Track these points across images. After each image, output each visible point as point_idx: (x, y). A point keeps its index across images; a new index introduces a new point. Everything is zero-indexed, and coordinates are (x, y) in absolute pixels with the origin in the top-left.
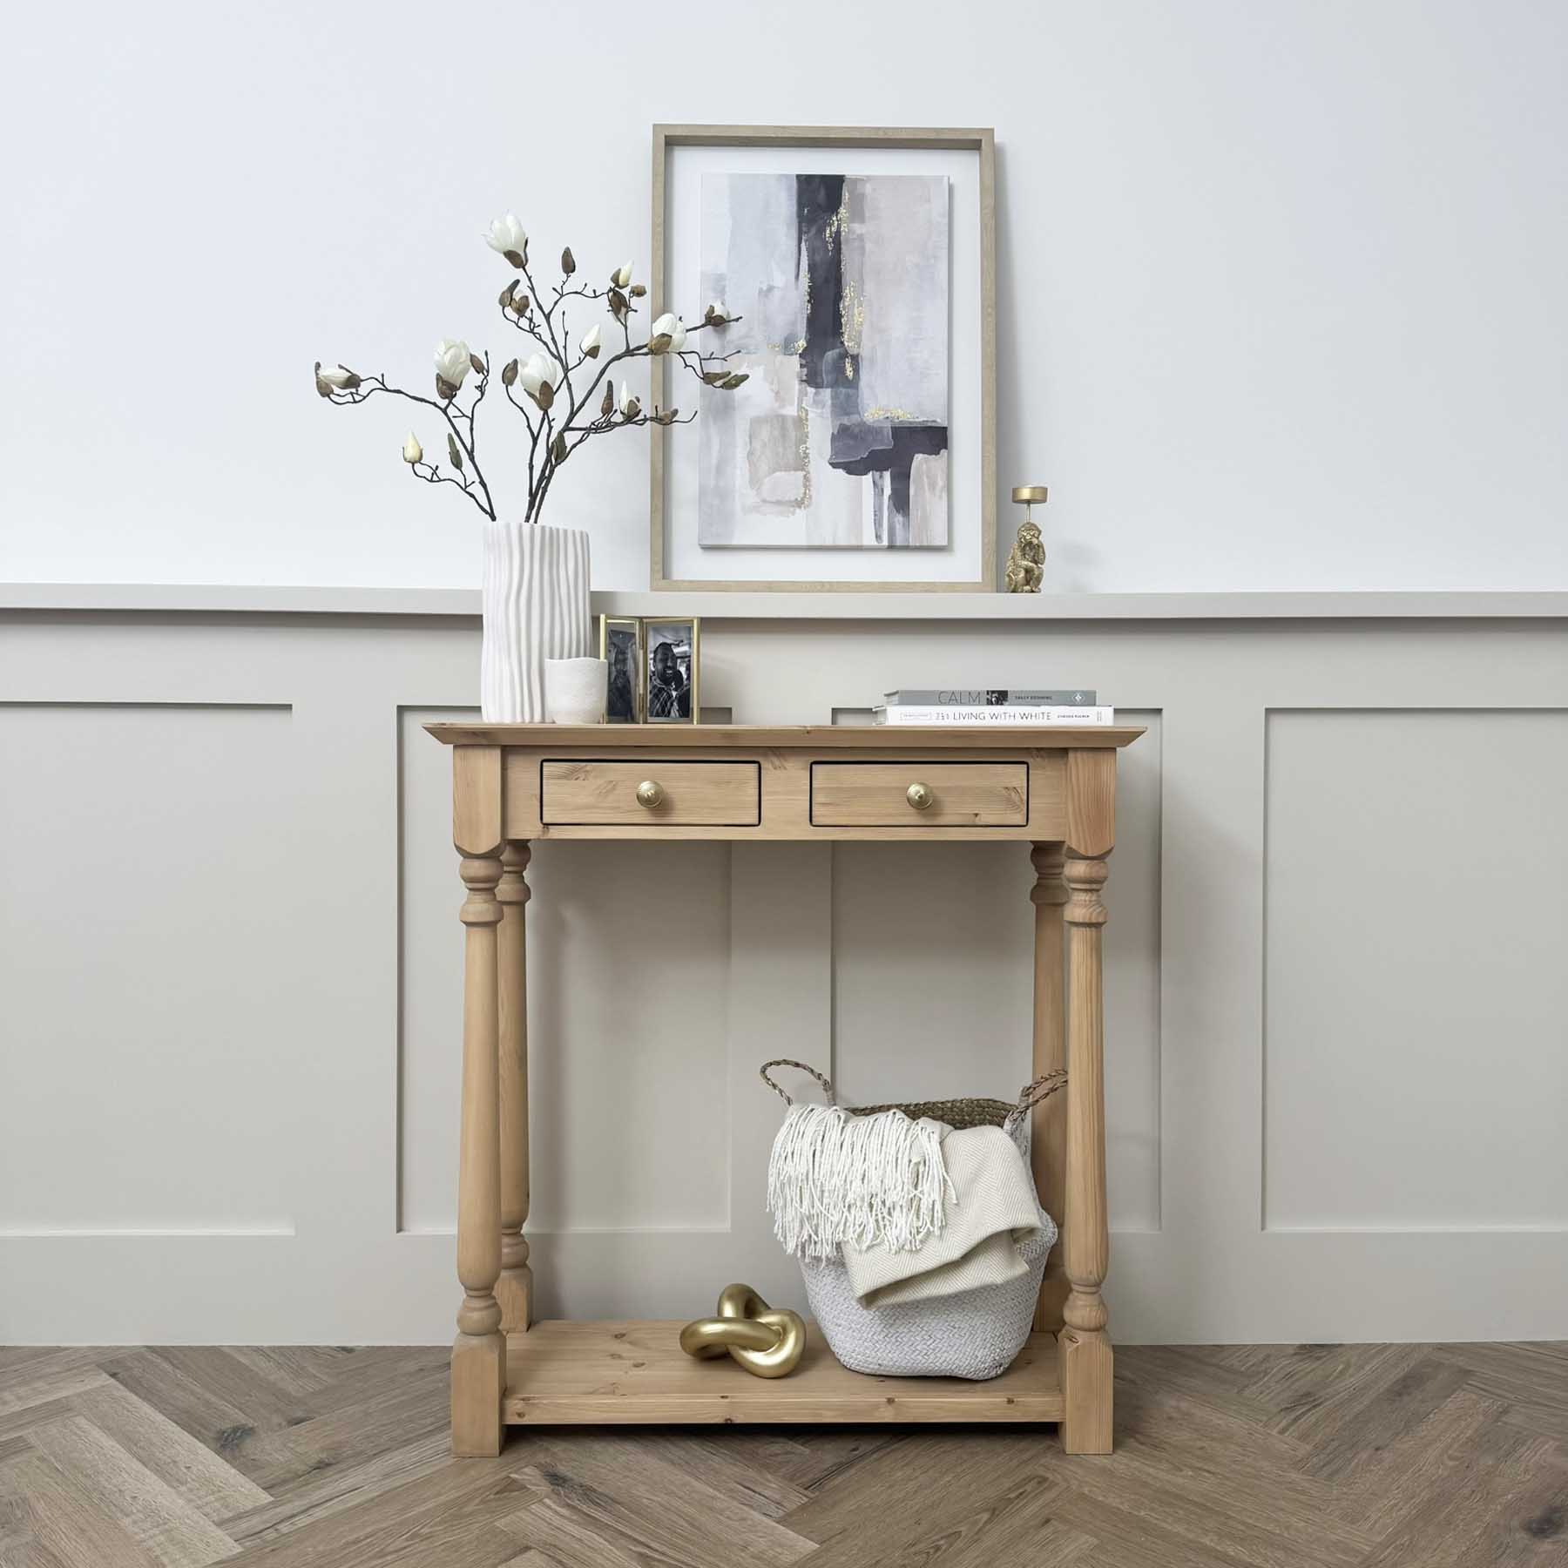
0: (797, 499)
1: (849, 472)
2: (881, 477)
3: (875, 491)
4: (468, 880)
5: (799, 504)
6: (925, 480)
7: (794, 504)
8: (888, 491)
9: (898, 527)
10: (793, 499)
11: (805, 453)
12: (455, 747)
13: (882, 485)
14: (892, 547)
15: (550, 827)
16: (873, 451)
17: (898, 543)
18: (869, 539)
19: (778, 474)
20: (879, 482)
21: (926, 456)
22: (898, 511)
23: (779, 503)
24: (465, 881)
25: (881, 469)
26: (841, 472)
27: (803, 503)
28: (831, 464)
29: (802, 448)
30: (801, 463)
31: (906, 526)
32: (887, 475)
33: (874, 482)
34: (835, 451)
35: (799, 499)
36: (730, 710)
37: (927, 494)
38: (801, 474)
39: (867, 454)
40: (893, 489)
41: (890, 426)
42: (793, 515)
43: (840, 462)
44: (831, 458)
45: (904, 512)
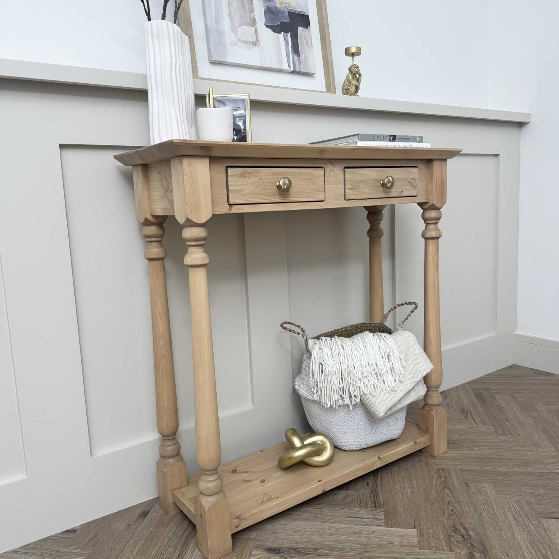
0: (253, 41)
1: (274, 31)
2: (287, 36)
3: (285, 42)
5: (255, 44)
6: (303, 40)
7: (252, 43)
8: (290, 44)
9: (296, 62)
10: (252, 41)
11: (254, 18)
13: (288, 40)
14: (294, 72)
16: (282, 22)
17: (297, 70)
18: (286, 67)
19: (243, 27)
20: (286, 38)
21: (303, 28)
22: (295, 54)
23: (245, 42)
25: (286, 32)
27: (256, 44)
28: (265, 25)
29: (252, 15)
30: (253, 23)
32: (289, 35)
33: (284, 38)
34: (267, 20)
35: (254, 42)
37: (306, 47)
38: (253, 28)
39: (280, 23)
40: (292, 43)
41: (287, 11)
42: (253, 49)
43: (269, 25)
44: (265, 22)
45: (298, 54)
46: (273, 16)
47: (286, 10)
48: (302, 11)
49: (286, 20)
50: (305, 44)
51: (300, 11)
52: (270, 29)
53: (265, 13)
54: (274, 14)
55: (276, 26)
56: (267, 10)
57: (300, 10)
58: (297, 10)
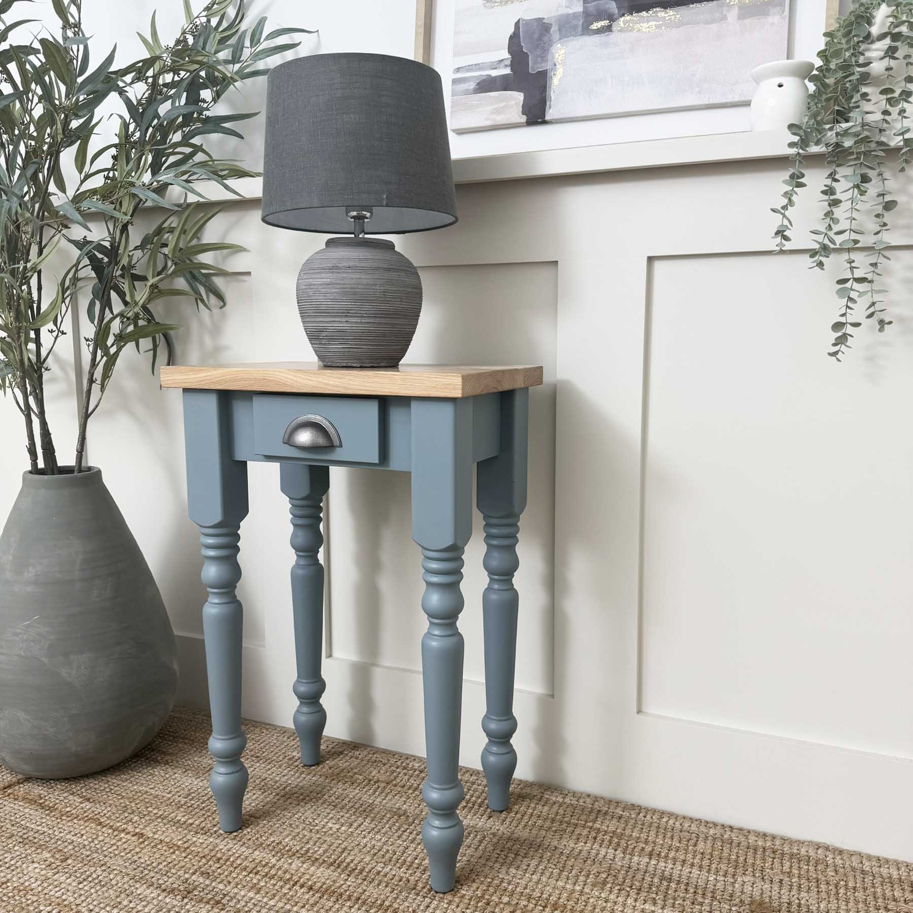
2: (506, 66)
8: (494, 73)
9: (467, 86)
13: (499, 68)
32: (508, 71)
33: (503, 60)
39: (526, 51)
40: (496, 76)
41: (548, 68)
46: (536, 36)
47: (549, 66)
48: (551, 101)
49: (534, 67)
50: (496, 106)
51: (551, 98)
52: (513, 30)
53: (540, 20)
54: (540, 39)
55: (520, 43)
56: (545, 23)
57: (553, 98)
58: (552, 92)
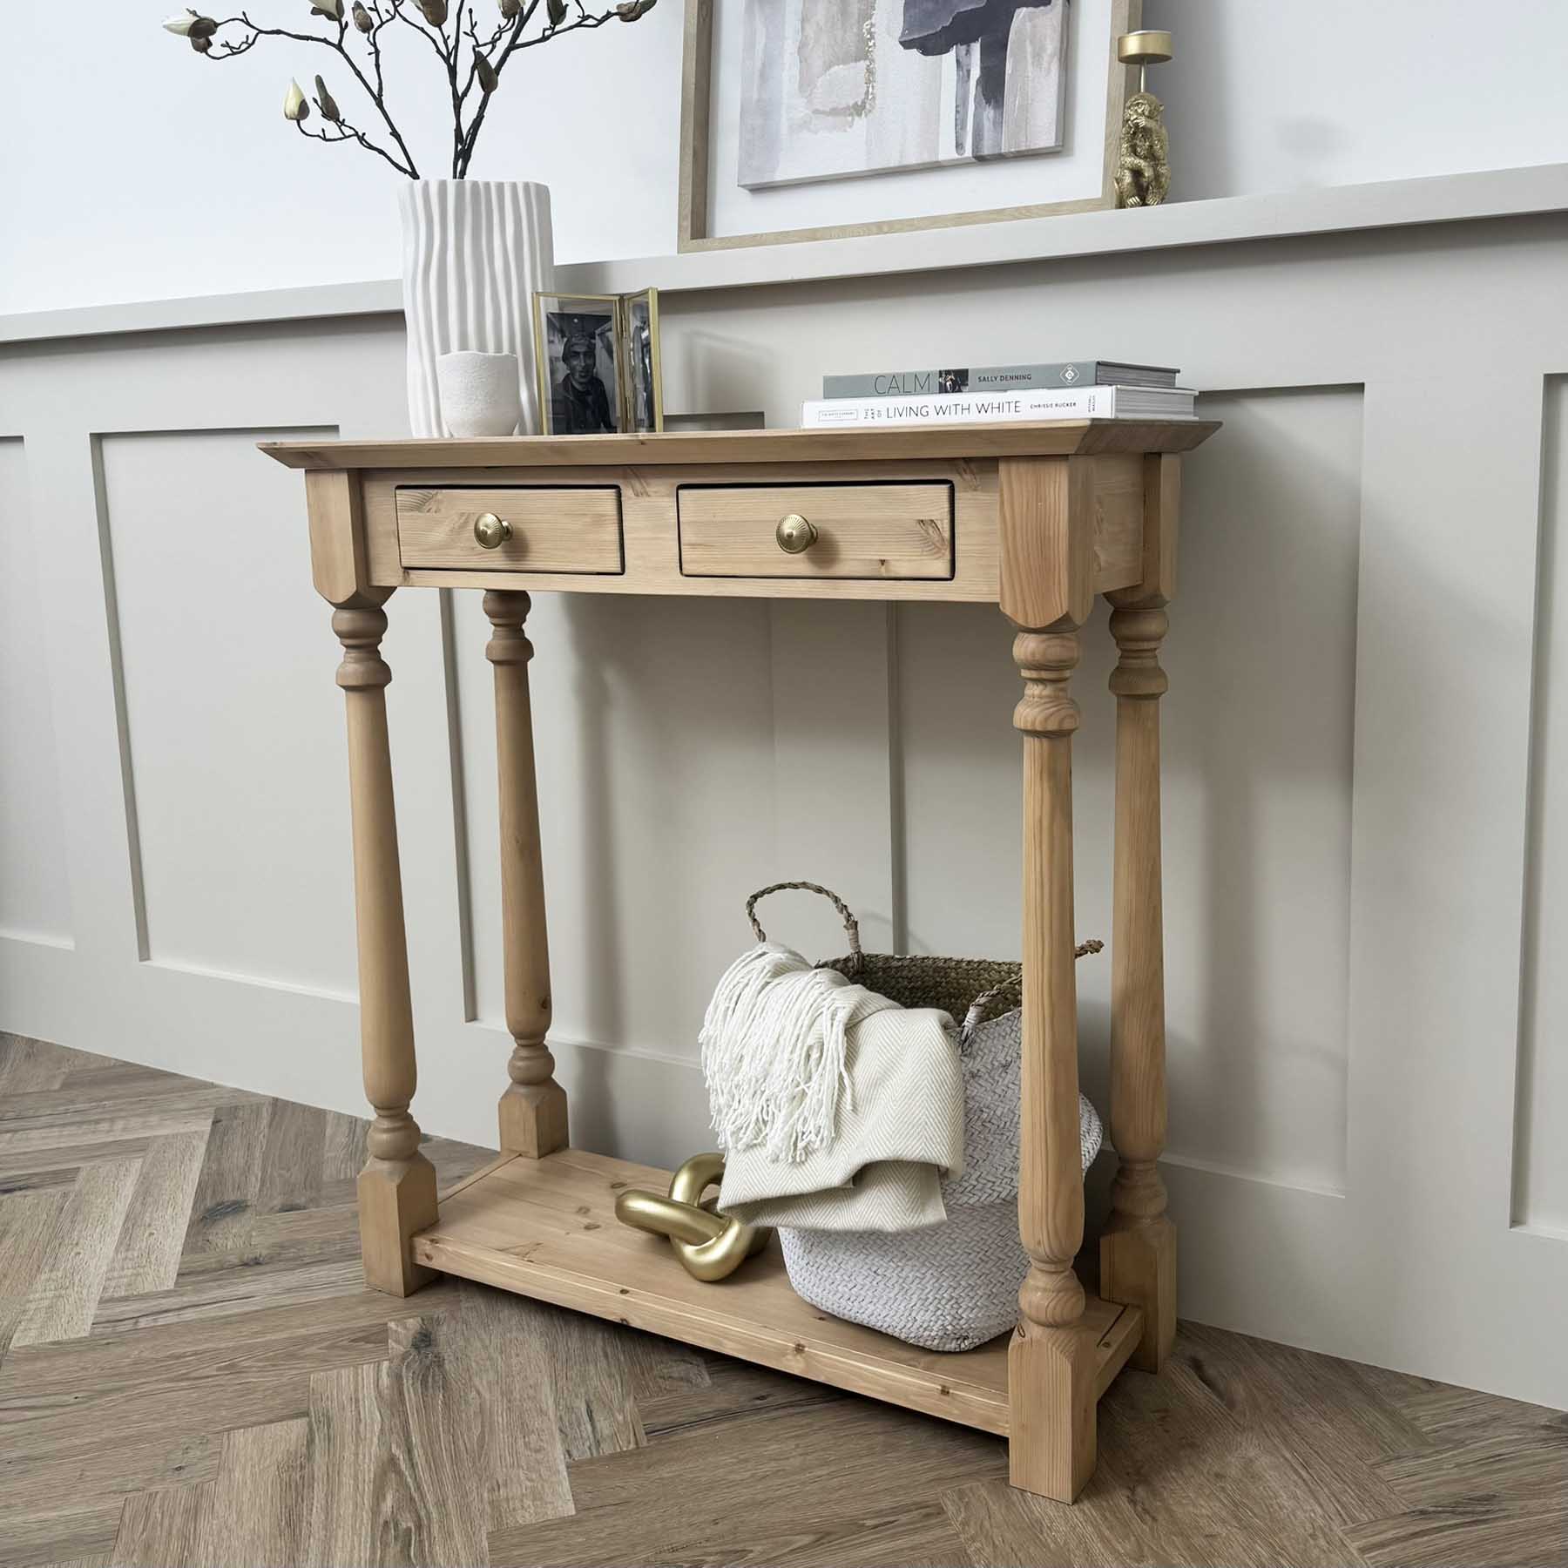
0: (856, 103)
1: (926, 52)
3: (958, 75)
4: (341, 635)
5: (859, 109)
6: (1029, 49)
7: (852, 110)
10: (851, 103)
11: (870, 32)
12: (306, 471)
14: (981, 160)
15: (410, 571)
16: (958, 13)
17: (986, 150)
18: (947, 152)
19: (834, 69)
20: (964, 60)
21: (1031, 9)
22: (988, 102)
23: (834, 112)
24: (340, 637)
25: (967, 41)
26: (914, 52)
27: (865, 108)
28: (901, 43)
29: (866, 26)
30: (863, 52)
31: (998, 123)
34: (909, 25)
35: (859, 103)
36: (761, 414)
37: (1030, 68)
38: (863, 64)
42: (850, 127)
43: (914, 39)
44: (903, 35)
45: (997, 102)
